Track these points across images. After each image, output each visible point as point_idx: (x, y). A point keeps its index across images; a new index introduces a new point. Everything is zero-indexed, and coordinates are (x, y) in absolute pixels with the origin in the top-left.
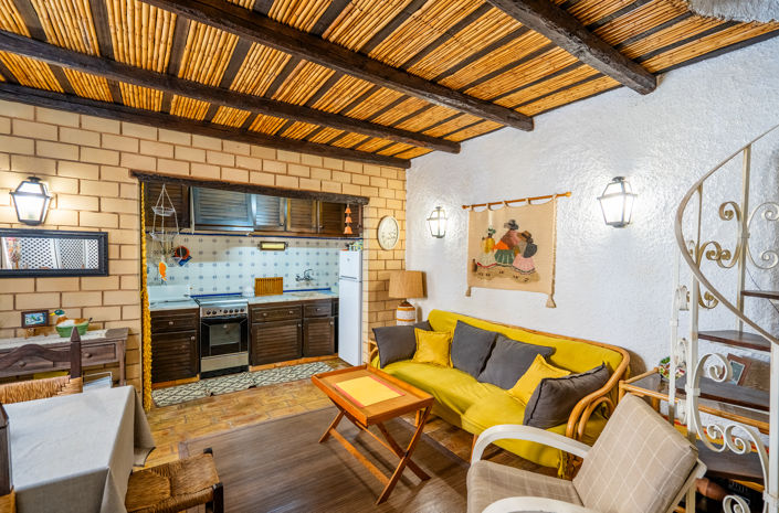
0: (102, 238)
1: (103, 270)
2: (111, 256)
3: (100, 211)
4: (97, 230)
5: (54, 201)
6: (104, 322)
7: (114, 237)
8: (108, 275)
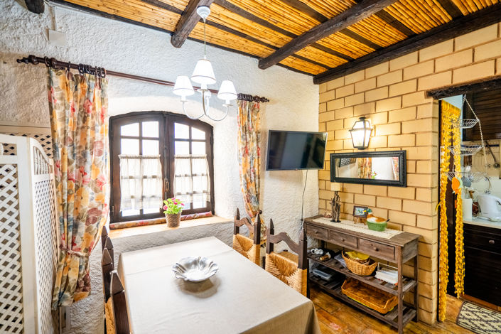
0: (402, 156)
1: (402, 182)
2: (409, 171)
3: (401, 133)
4: (399, 149)
5: (373, 131)
6: (403, 225)
7: (411, 154)
8: (406, 186)
